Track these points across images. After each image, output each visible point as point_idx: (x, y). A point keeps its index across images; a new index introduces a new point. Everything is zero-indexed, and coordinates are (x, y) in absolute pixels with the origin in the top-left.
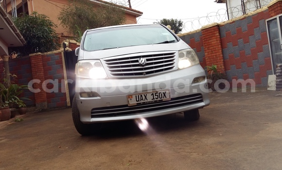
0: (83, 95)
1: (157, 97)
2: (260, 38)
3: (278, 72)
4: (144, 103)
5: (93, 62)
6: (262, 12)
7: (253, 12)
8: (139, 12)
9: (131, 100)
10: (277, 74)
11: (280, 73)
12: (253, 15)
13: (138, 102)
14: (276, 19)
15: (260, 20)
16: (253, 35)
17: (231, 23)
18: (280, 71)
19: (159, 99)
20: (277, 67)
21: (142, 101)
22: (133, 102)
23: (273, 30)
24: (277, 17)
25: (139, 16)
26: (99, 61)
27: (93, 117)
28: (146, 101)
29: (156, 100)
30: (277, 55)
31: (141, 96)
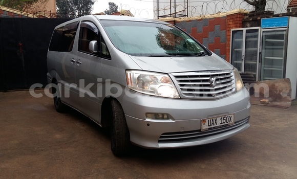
0: (148, 115)
1: (224, 121)
2: (214, 42)
4: (214, 128)
5: (160, 77)
6: (219, 18)
7: (210, 16)
9: (204, 124)
12: (210, 19)
13: (210, 127)
14: (242, 31)
15: (216, 25)
16: (207, 37)
17: (187, 21)
19: (226, 123)
21: (213, 126)
22: (205, 127)
24: (245, 29)
26: (167, 76)
27: (160, 141)
28: (216, 126)
29: (223, 124)
31: (213, 120)
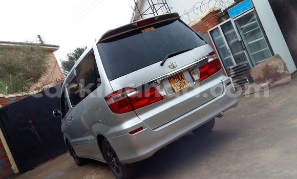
3: (232, 74)
6: (196, 25)
8: (55, 46)
10: (232, 76)
11: (235, 74)
18: (234, 73)
20: (230, 70)
23: (217, 38)
24: (219, 26)
25: (56, 50)
30: (227, 59)
